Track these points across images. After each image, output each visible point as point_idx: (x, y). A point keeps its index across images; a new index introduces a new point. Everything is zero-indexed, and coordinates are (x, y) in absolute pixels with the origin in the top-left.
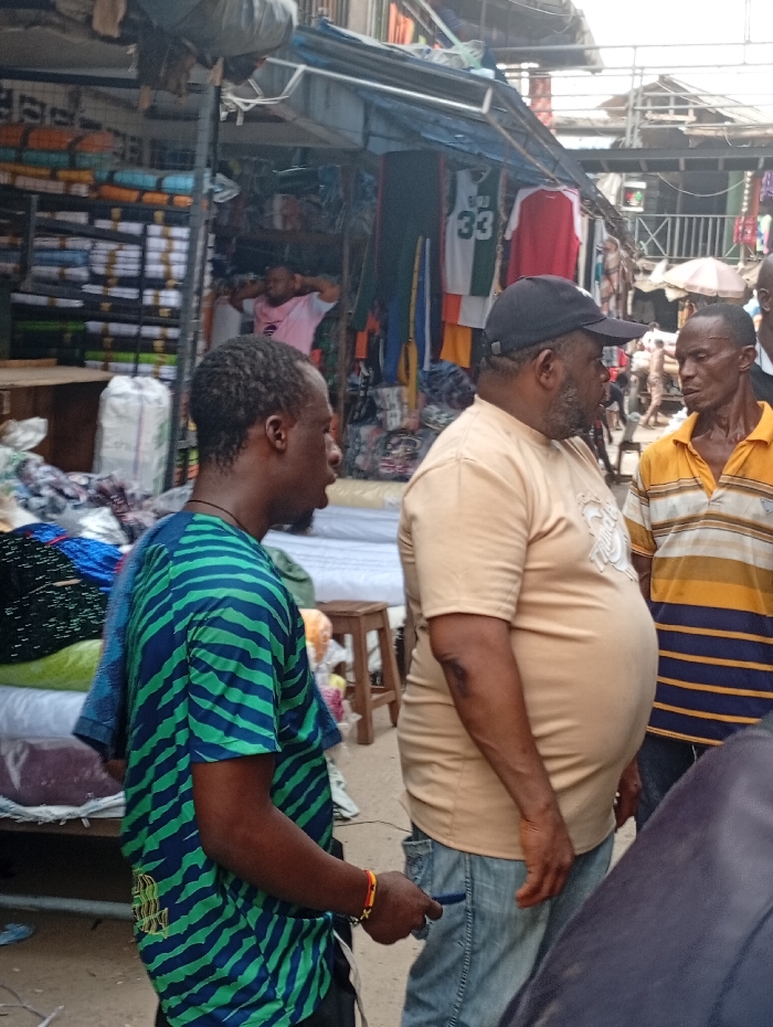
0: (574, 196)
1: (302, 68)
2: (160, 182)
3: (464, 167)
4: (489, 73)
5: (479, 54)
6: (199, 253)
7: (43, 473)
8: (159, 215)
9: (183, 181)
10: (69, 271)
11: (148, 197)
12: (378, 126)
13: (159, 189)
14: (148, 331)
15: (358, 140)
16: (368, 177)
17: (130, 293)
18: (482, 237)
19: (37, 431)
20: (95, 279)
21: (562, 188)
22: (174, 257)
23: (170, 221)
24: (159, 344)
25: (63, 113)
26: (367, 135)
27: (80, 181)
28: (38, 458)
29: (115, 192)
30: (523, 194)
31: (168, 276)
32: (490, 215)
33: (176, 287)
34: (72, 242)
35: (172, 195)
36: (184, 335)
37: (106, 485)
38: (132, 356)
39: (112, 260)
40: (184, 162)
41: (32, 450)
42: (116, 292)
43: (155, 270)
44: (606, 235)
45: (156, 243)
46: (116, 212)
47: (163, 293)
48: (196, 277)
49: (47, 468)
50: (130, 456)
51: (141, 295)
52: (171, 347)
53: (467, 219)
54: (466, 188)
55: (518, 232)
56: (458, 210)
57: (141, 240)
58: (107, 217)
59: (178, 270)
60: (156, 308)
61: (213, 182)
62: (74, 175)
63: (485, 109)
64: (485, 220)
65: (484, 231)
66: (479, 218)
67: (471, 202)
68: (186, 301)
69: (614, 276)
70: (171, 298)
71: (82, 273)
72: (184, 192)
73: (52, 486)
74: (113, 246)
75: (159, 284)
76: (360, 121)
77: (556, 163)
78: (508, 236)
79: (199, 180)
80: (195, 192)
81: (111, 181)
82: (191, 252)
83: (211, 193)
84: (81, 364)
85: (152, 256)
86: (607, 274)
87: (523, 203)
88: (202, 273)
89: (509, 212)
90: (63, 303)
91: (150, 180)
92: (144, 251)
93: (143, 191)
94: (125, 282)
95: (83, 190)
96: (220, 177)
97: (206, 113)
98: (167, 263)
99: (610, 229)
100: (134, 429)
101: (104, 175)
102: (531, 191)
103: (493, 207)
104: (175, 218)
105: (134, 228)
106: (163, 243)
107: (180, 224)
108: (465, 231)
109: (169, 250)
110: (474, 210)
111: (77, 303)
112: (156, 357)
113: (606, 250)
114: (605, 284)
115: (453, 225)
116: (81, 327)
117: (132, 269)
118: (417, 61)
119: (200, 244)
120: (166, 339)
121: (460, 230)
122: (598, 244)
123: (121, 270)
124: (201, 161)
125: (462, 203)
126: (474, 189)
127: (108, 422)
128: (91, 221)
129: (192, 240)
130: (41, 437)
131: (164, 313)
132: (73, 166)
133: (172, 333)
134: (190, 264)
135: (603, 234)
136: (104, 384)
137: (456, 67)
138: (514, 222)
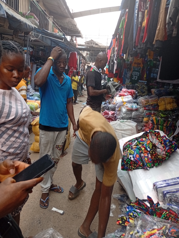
0: (76, 53)
1: (41, 35)
4: (64, 37)
5: (63, 34)
6: (28, 58)
9: (25, 48)
12: (53, 43)
15: (50, 45)
26: (51, 44)
30: (70, 52)
40: (25, 46)
48: (28, 61)
55: (70, 57)
61: (29, 49)
63: (63, 41)
69: (83, 63)
72: (26, 50)
76: (50, 42)
77: (74, 49)
78: (69, 58)
79: (28, 48)
80: (27, 50)
83: (29, 50)
86: (82, 63)
87: (70, 54)
96: (30, 48)
97: (28, 40)
99: (82, 57)
113: (82, 60)
114: (82, 64)
118: (55, 35)
119: (28, 57)
124: (28, 46)
135: (81, 58)
137: (60, 36)
138: (69, 56)
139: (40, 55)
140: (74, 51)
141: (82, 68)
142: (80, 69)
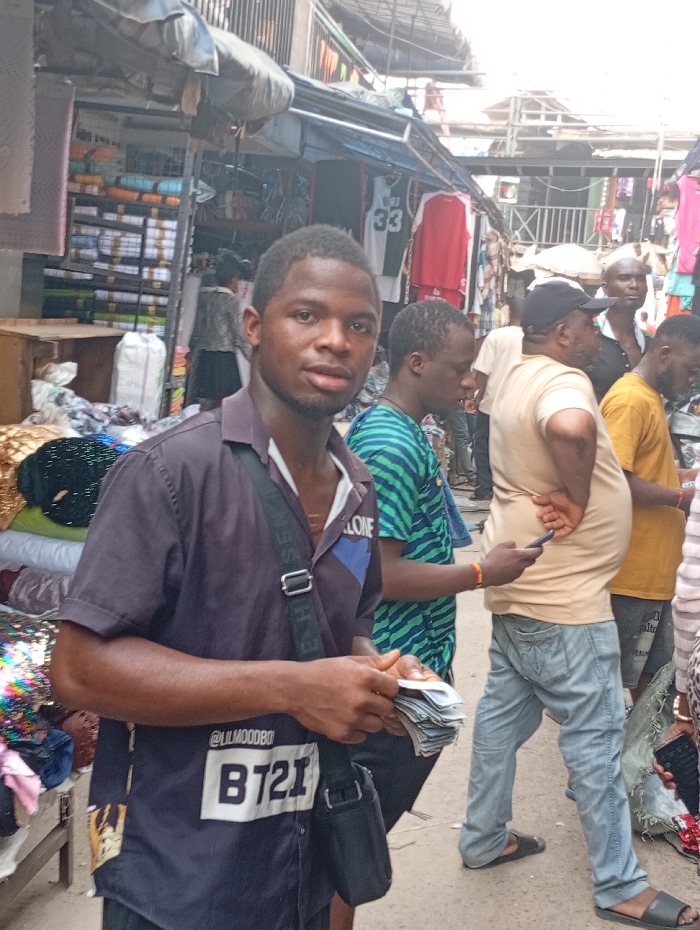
0: (466, 201)
2: (156, 186)
3: (382, 172)
4: (409, 112)
5: (401, 96)
6: (184, 241)
7: (77, 403)
8: (155, 211)
9: (173, 186)
10: (82, 252)
11: (146, 197)
12: (311, 139)
13: (155, 191)
14: (145, 299)
15: (297, 151)
16: (303, 180)
17: (132, 270)
18: (393, 229)
19: (70, 372)
20: (103, 258)
21: (457, 193)
22: (165, 243)
23: (162, 216)
24: (152, 309)
26: (303, 147)
27: (93, 184)
28: (70, 392)
29: (120, 193)
30: (426, 197)
31: (160, 257)
32: (400, 213)
33: (166, 266)
34: (84, 230)
35: (165, 197)
36: (171, 302)
37: (125, 411)
38: (132, 318)
39: (116, 245)
41: (65, 386)
42: (120, 268)
43: (151, 252)
44: (489, 229)
45: (152, 233)
46: (121, 208)
47: (156, 270)
48: (181, 258)
49: (78, 399)
50: (139, 392)
51: (140, 271)
52: (161, 311)
53: (381, 215)
54: (381, 190)
55: (422, 227)
56: (375, 208)
57: (142, 231)
58: (113, 210)
59: (168, 253)
60: (150, 282)
61: (196, 186)
62: (88, 179)
63: (405, 138)
64: (396, 216)
65: (395, 225)
66: (392, 215)
67: (386, 201)
68: (173, 277)
69: (495, 262)
70: (162, 274)
71: (93, 253)
72: (175, 194)
73: (84, 412)
74: (118, 234)
75: (154, 263)
76: (299, 136)
77: (453, 173)
78: (414, 229)
79: (186, 186)
80: (183, 195)
81: (117, 184)
82: (178, 240)
83: (194, 195)
84: (90, 322)
85: (150, 242)
86: (489, 259)
87: (426, 204)
88: (186, 256)
89: (415, 210)
90: (77, 276)
91: (148, 184)
92: (144, 238)
93: (142, 192)
94: (127, 261)
95: (95, 191)
96: (201, 183)
98: (160, 248)
99: (492, 223)
100: (142, 372)
101: (113, 180)
102: (432, 195)
103: (402, 206)
104: (166, 214)
105: (137, 220)
106: (157, 233)
107: (170, 218)
108: (380, 224)
109: (162, 238)
110: (388, 208)
111: (88, 277)
112: (150, 319)
113: (489, 240)
114: (488, 268)
115: (371, 219)
116: (91, 295)
117: (135, 251)
118: (352, 100)
119: (185, 234)
120: (158, 306)
121: (376, 225)
122: (483, 237)
123: (122, 252)
125: (378, 202)
126: (388, 192)
127: (122, 366)
128: (100, 214)
129: (179, 231)
130: (73, 376)
131: (157, 285)
132: (87, 171)
133: (162, 300)
134: (177, 249)
135: (487, 228)
136: (120, 338)
137: (383, 106)
138: (419, 219)
139: (229, 214)
140: (450, 188)
141: (486, 292)
142: (479, 301)
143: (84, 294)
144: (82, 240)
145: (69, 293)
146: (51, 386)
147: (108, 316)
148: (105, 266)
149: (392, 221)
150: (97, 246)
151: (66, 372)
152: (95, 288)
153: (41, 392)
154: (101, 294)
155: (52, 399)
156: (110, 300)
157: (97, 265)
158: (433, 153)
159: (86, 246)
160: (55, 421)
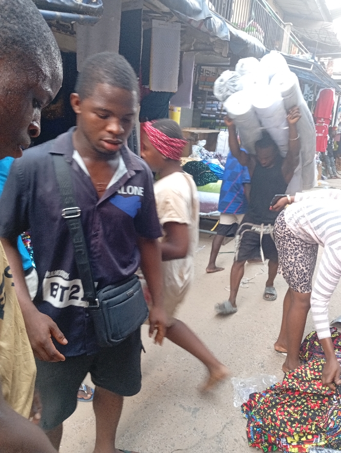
0: (334, 90)
3: (307, 83)
4: (313, 61)
5: (311, 56)
7: (205, 151)
10: (213, 109)
17: (226, 114)
18: (310, 100)
19: (204, 143)
20: (219, 110)
21: (331, 88)
25: (214, 73)
28: (204, 148)
30: (321, 90)
32: (313, 95)
34: (214, 102)
37: (218, 154)
39: (222, 106)
41: (202, 147)
42: (223, 113)
49: (206, 150)
50: (223, 149)
53: (307, 96)
54: (307, 88)
55: (319, 99)
63: (311, 69)
66: (310, 96)
67: (308, 92)
71: (216, 109)
73: (206, 154)
77: (330, 82)
78: (316, 100)
84: (214, 129)
87: (321, 92)
89: (317, 95)
90: (211, 116)
100: (224, 143)
102: (323, 89)
103: (313, 93)
108: (306, 99)
110: (309, 94)
111: (214, 116)
116: (215, 121)
118: (296, 58)
122: (340, 103)
123: (224, 108)
125: (305, 93)
126: (309, 89)
127: (219, 141)
136: (219, 133)
137: (305, 59)
138: (318, 97)
141: (340, 120)
143: (213, 121)
144: (213, 105)
145: (208, 121)
146: (198, 147)
147: (219, 127)
148: (219, 113)
149: (310, 98)
150: (217, 107)
151: (203, 143)
152: (215, 119)
153: (195, 148)
154: (217, 121)
155: (199, 150)
156: (220, 122)
157: (217, 112)
158: (322, 75)
159: (214, 107)
160: (196, 156)
